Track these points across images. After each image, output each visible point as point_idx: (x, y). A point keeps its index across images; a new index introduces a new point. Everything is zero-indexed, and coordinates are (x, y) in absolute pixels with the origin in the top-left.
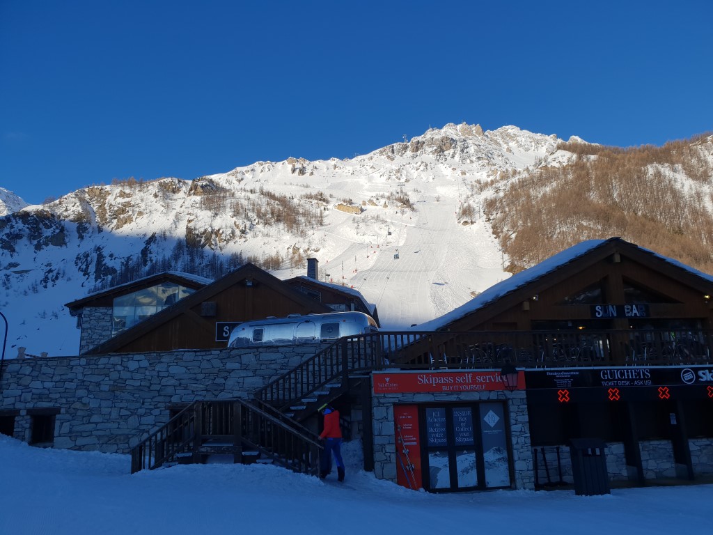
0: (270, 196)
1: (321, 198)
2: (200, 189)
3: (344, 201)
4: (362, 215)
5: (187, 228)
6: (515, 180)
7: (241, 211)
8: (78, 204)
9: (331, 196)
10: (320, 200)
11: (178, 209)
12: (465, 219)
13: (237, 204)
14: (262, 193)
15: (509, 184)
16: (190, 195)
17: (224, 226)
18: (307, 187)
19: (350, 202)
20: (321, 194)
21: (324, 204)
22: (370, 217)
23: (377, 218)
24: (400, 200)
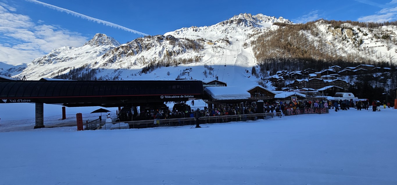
0: (188, 40)
1: (203, 40)
2: (169, 39)
3: (209, 41)
4: (215, 45)
5: (166, 50)
6: (260, 34)
7: (181, 45)
8: (136, 44)
9: (205, 39)
10: (202, 41)
11: (163, 45)
12: (245, 47)
13: (179, 43)
14: (186, 39)
15: (258, 36)
16: (166, 40)
17: (176, 50)
18: (198, 36)
19: (211, 41)
20: (203, 39)
21: (204, 42)
22: (217, 46)
23: (219, 47)
24: (226, 41)
